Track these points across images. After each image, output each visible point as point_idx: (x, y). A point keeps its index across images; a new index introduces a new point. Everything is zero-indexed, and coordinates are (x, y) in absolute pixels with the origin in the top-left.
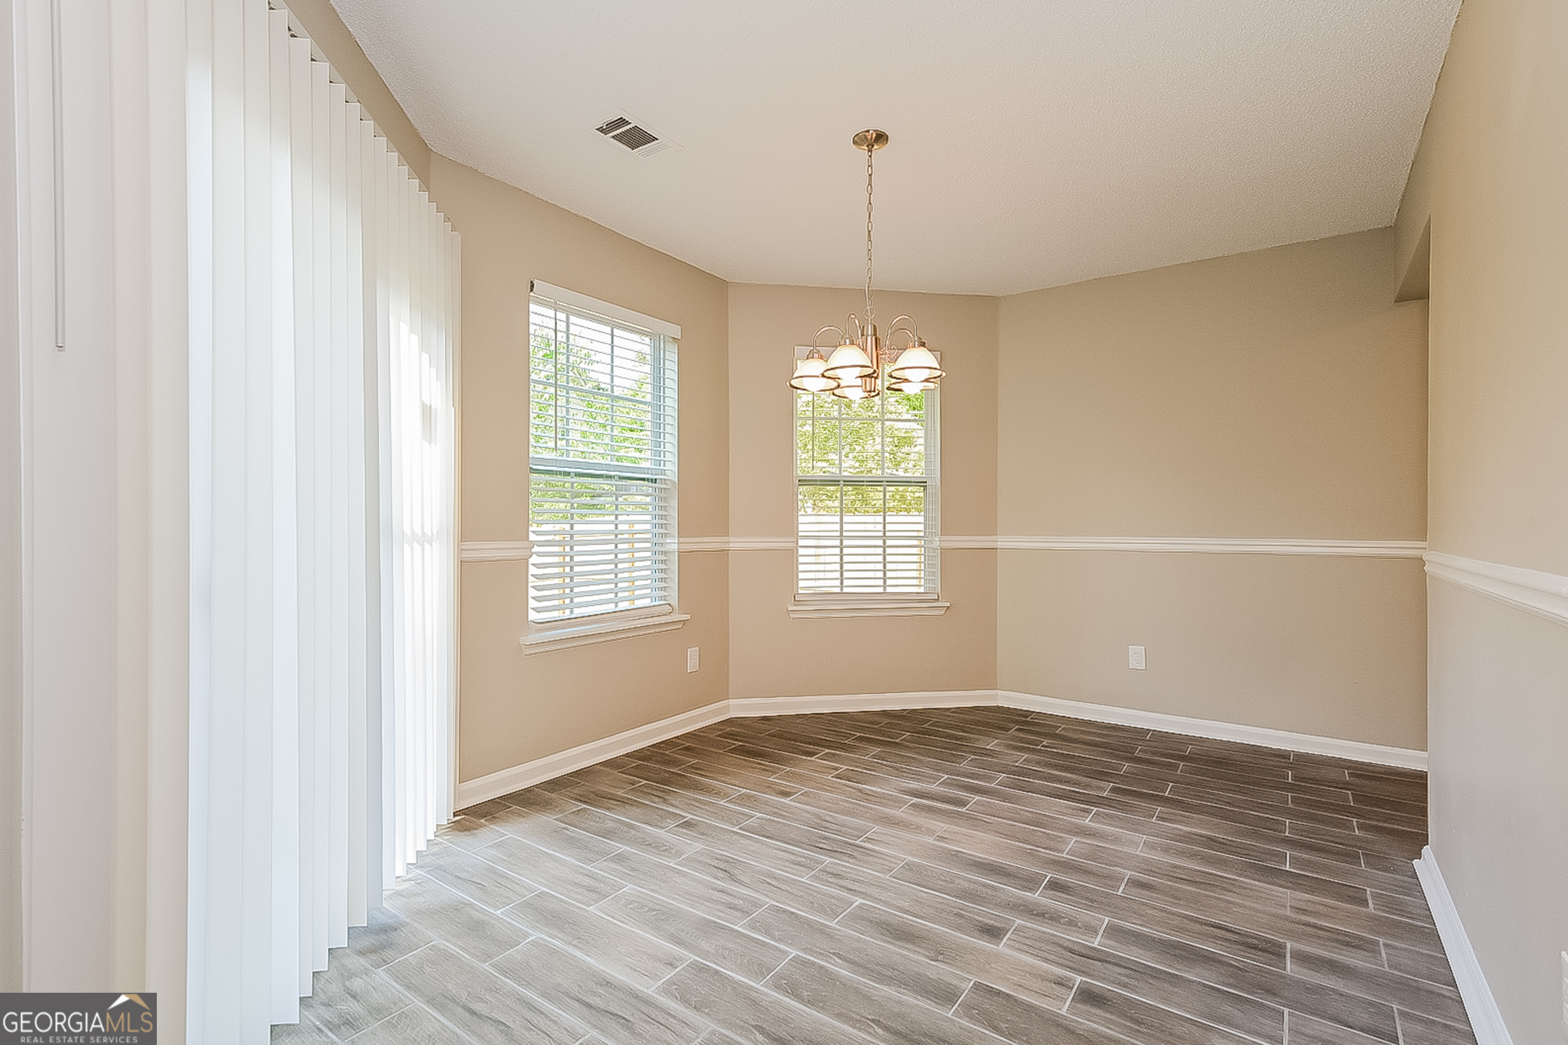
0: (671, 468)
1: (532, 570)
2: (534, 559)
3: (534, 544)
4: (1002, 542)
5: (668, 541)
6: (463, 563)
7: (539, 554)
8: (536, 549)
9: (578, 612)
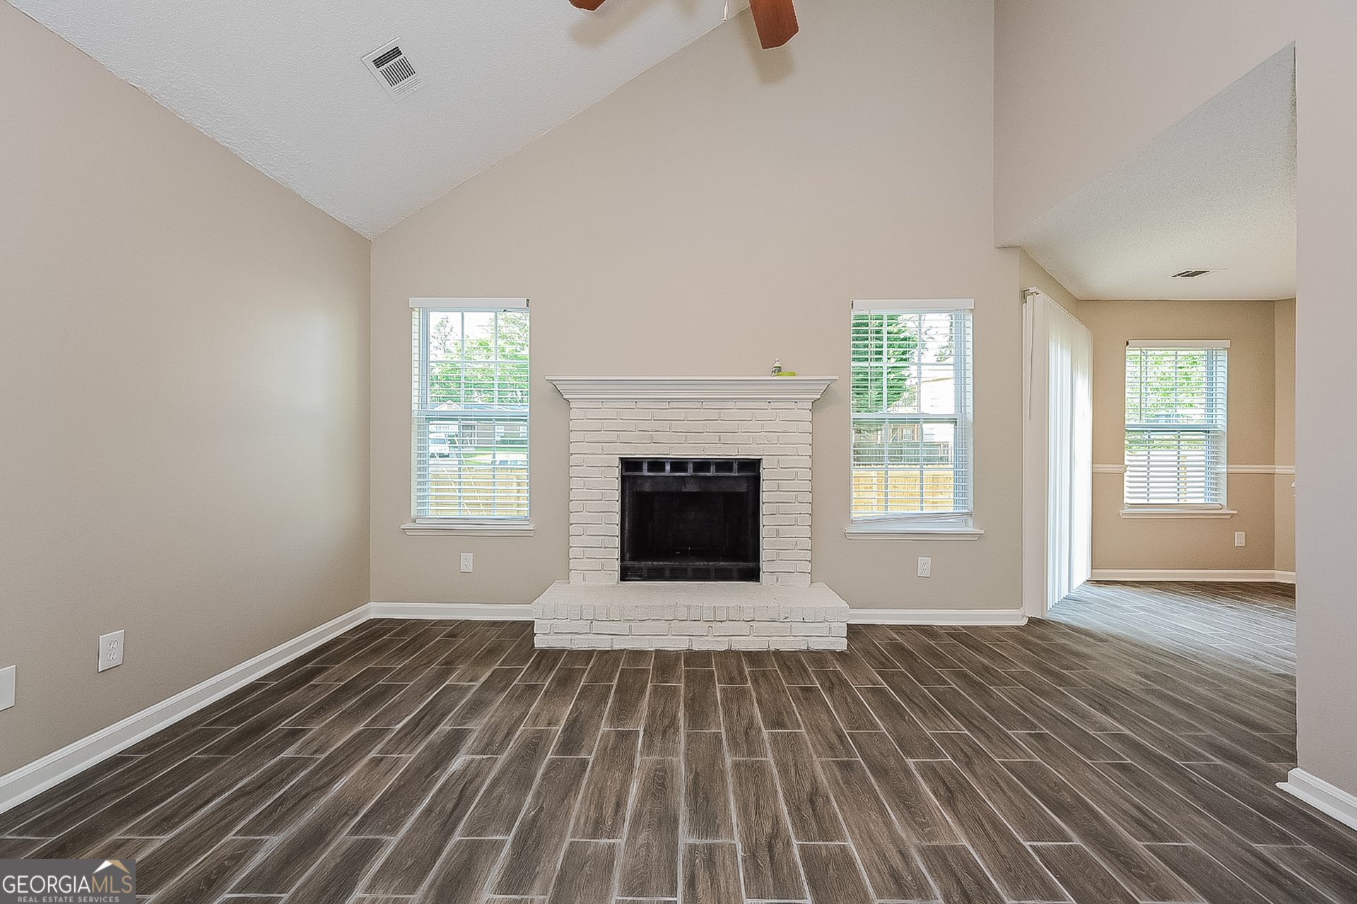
0: (1221, 422)
1: (1126, 479)
2: (1126, 474)
3: (1127, 466)
5: (1218, 466)
6: (1094, 474)
7: (1130, 471)
8: (1128, 468)
9: (1151, 501)
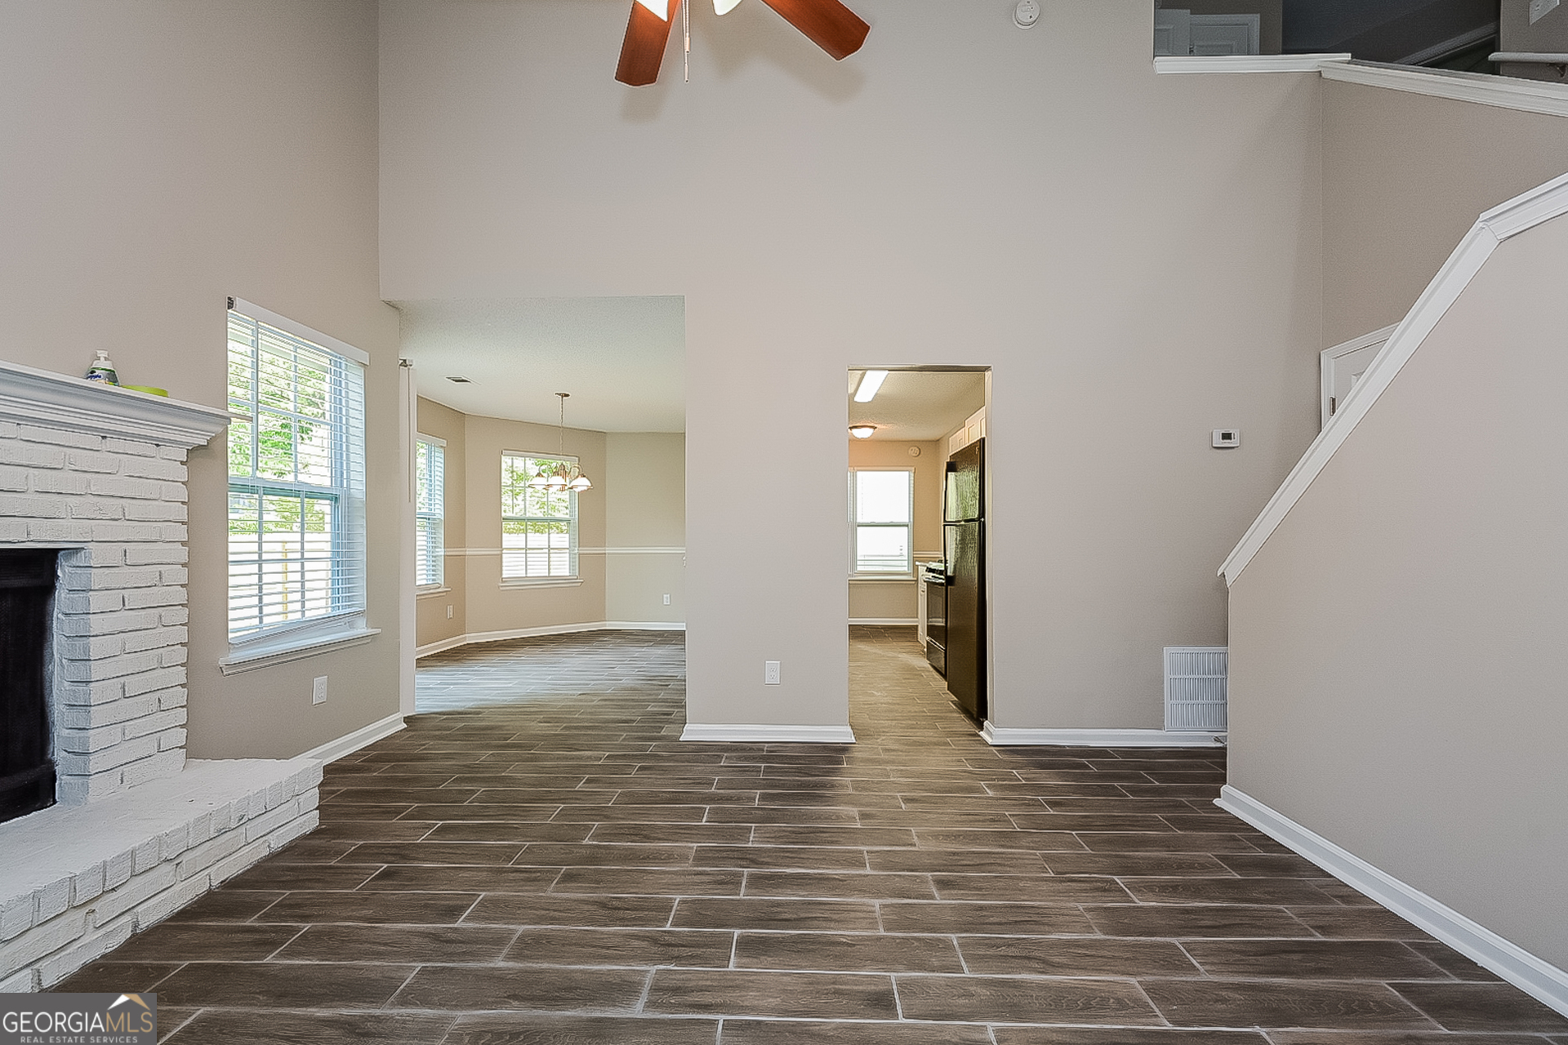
4: (608, 550)
